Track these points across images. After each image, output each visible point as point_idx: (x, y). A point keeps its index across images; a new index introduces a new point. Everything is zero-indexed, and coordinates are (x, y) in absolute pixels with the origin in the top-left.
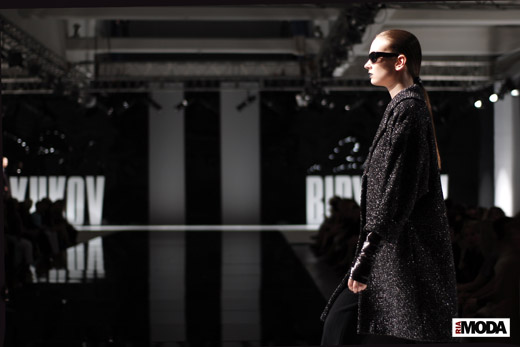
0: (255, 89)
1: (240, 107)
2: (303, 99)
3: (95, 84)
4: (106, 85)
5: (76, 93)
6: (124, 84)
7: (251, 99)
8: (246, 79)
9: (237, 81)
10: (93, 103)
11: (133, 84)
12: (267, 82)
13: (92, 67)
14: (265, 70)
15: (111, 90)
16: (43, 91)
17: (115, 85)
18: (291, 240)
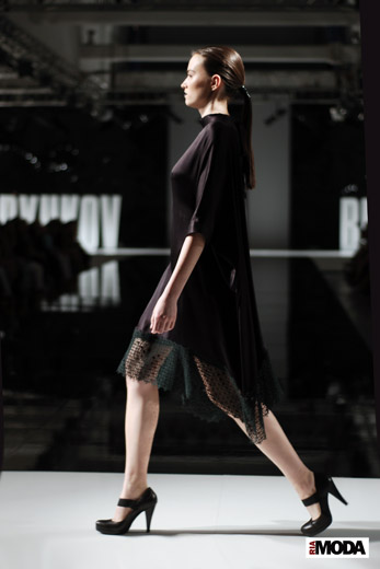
0: (285, 102)
1: (270, 121)
2: (339, 112)
3: (111, 95)
4: (123, 96)
5: (90, 105)
6: (142, 96)
7: (281, 112)
8: (276, 90)
9: (266, 92)
10: (108, 116)
11: (152, 95)
12: (299, 94)
13: (107, 77)
14: (297, 80)
15: (129, 102)
16: (54, 103)
17: (132, 96)
18: (322, 267)
